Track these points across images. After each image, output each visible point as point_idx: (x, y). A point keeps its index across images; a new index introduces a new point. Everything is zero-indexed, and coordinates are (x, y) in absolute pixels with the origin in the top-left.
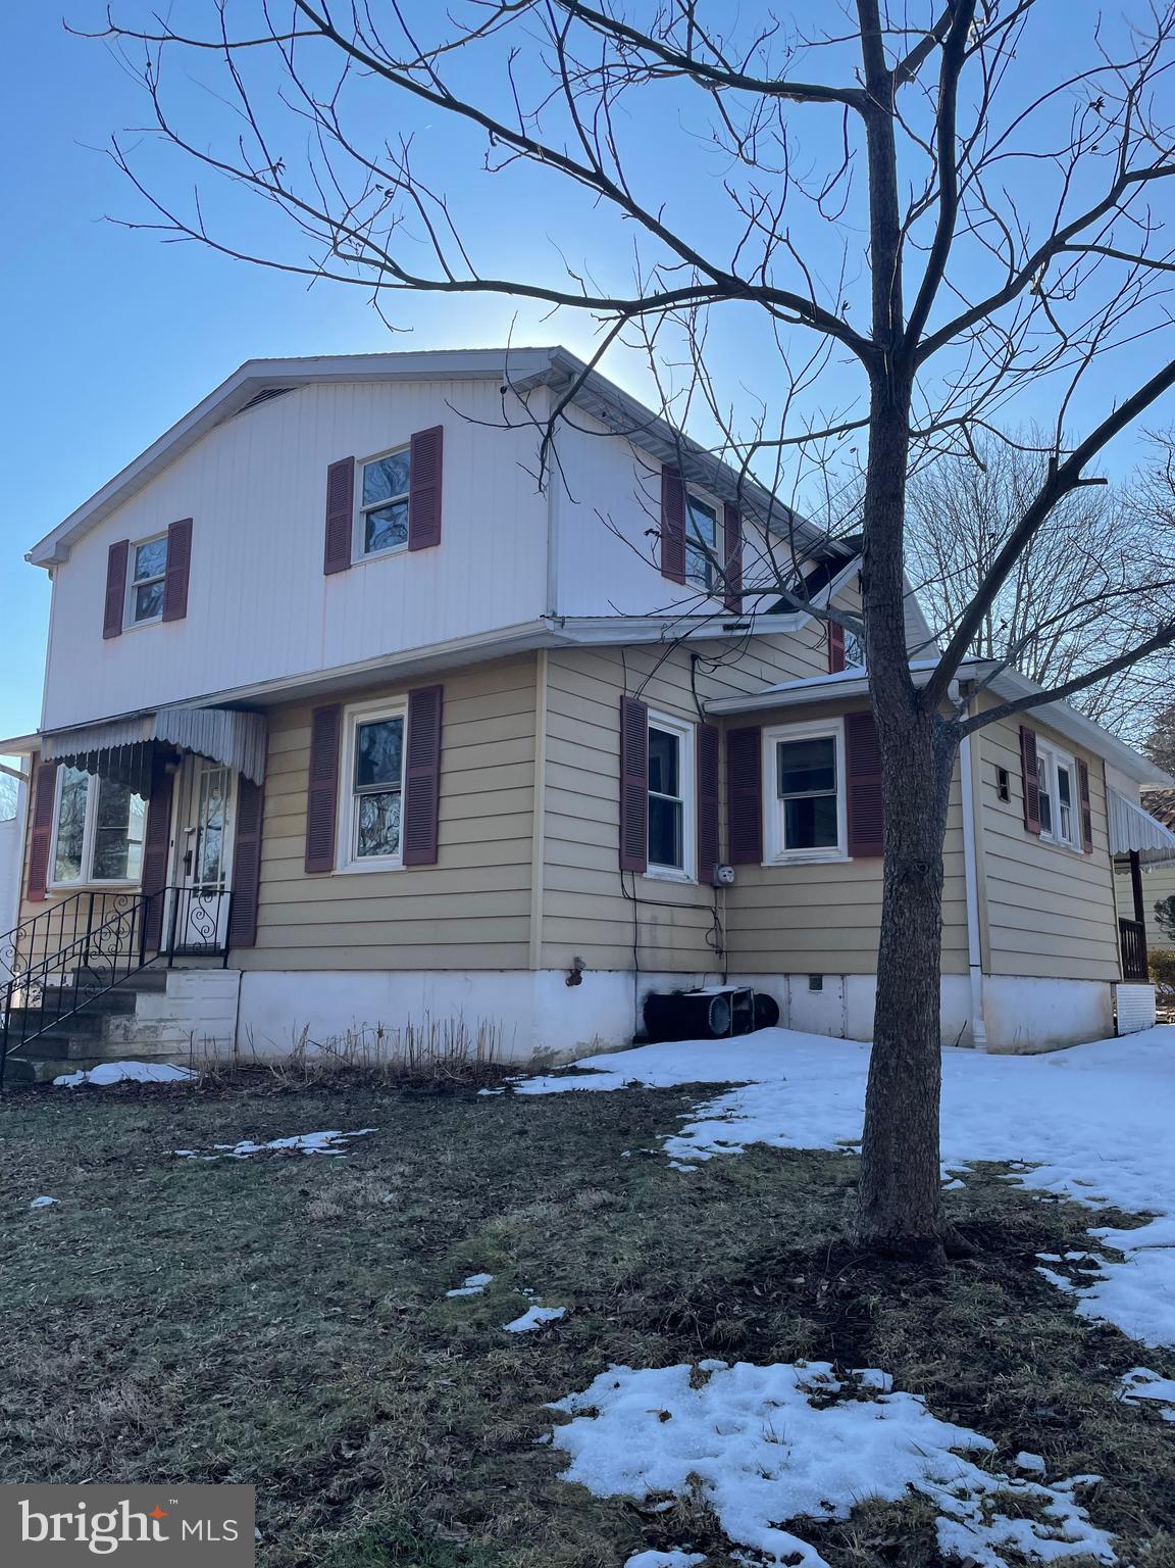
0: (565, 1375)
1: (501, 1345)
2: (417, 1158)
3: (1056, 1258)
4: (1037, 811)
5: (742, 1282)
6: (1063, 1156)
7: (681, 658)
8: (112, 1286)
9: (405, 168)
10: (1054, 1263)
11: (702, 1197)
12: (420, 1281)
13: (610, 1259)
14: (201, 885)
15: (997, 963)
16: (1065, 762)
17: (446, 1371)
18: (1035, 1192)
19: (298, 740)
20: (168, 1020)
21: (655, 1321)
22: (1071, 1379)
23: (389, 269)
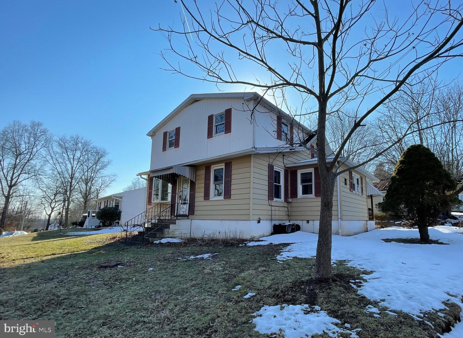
0: (255, 307)
1: (242, 301)
2: (226, 260)
3: (354, 281)
4: (352, 187)
5: (291, 287)
6: (356, 259)
7: (281, 156)
8: (164, 288)
9: (222, 58)
10: (353, 282)
11: (284, 269)
12: (226, 287)
13: (265, 282)
14: (183, 202)
15: (344, 218)
16: (358, 177)
17: (231, 307)
18: (350, 267)
19: (202, 173)
20: (176, 230)
21: (274, 296)
22: (356, 308)
23: (219, 78)
